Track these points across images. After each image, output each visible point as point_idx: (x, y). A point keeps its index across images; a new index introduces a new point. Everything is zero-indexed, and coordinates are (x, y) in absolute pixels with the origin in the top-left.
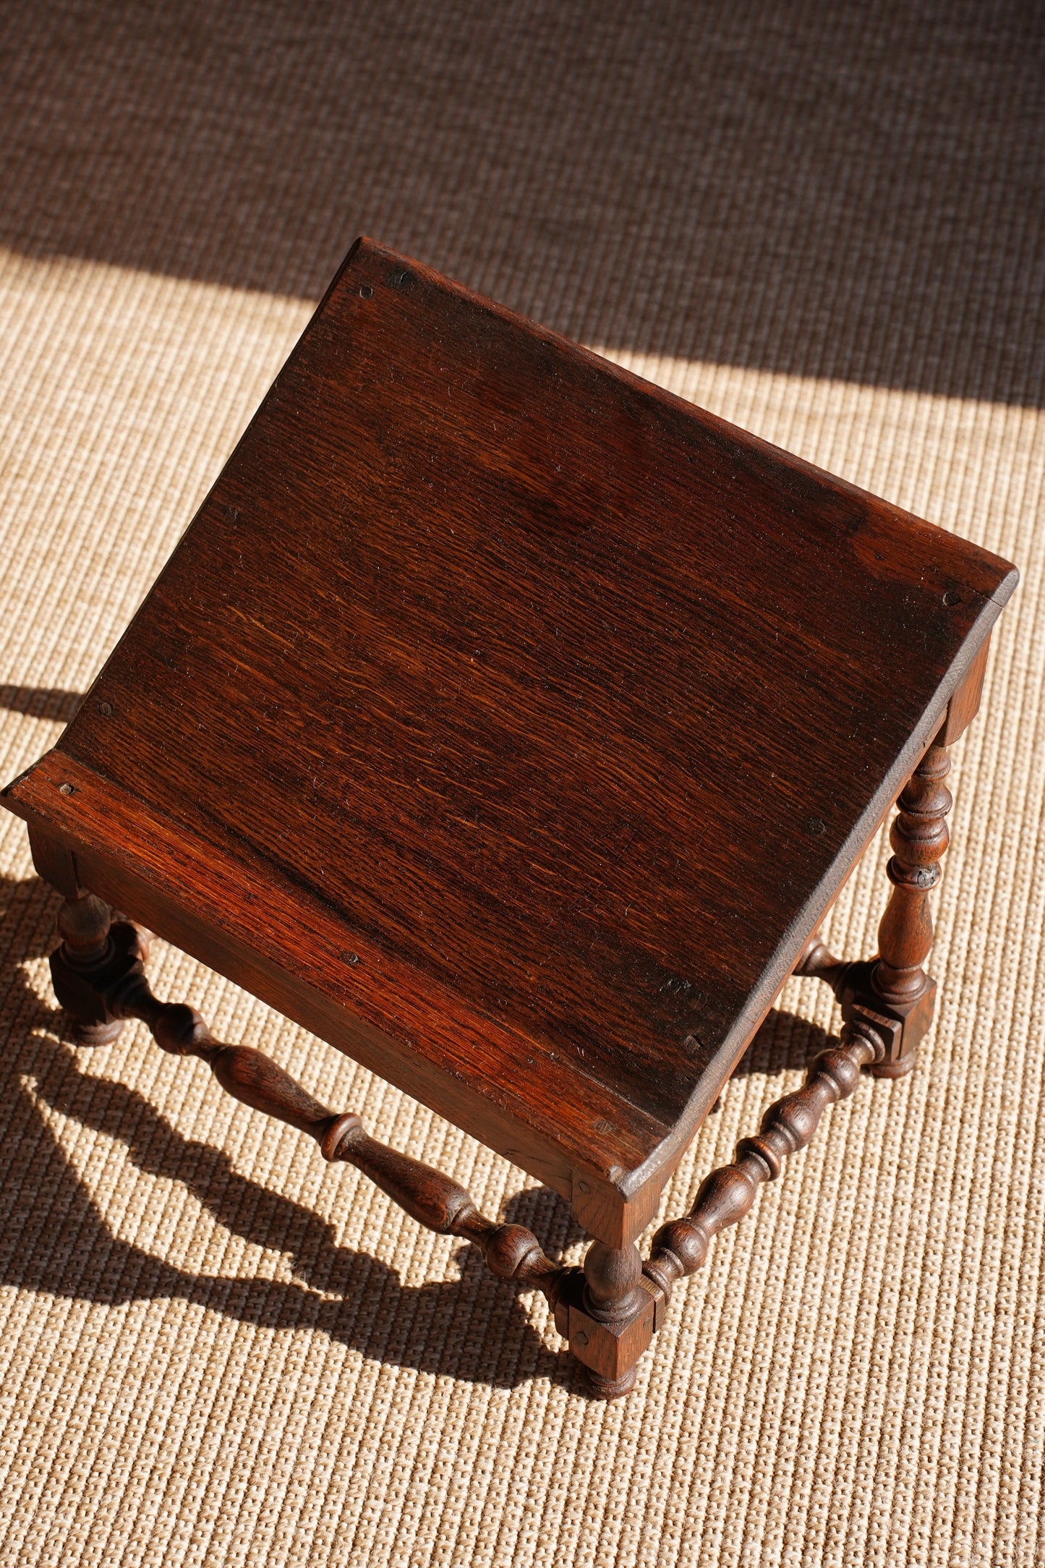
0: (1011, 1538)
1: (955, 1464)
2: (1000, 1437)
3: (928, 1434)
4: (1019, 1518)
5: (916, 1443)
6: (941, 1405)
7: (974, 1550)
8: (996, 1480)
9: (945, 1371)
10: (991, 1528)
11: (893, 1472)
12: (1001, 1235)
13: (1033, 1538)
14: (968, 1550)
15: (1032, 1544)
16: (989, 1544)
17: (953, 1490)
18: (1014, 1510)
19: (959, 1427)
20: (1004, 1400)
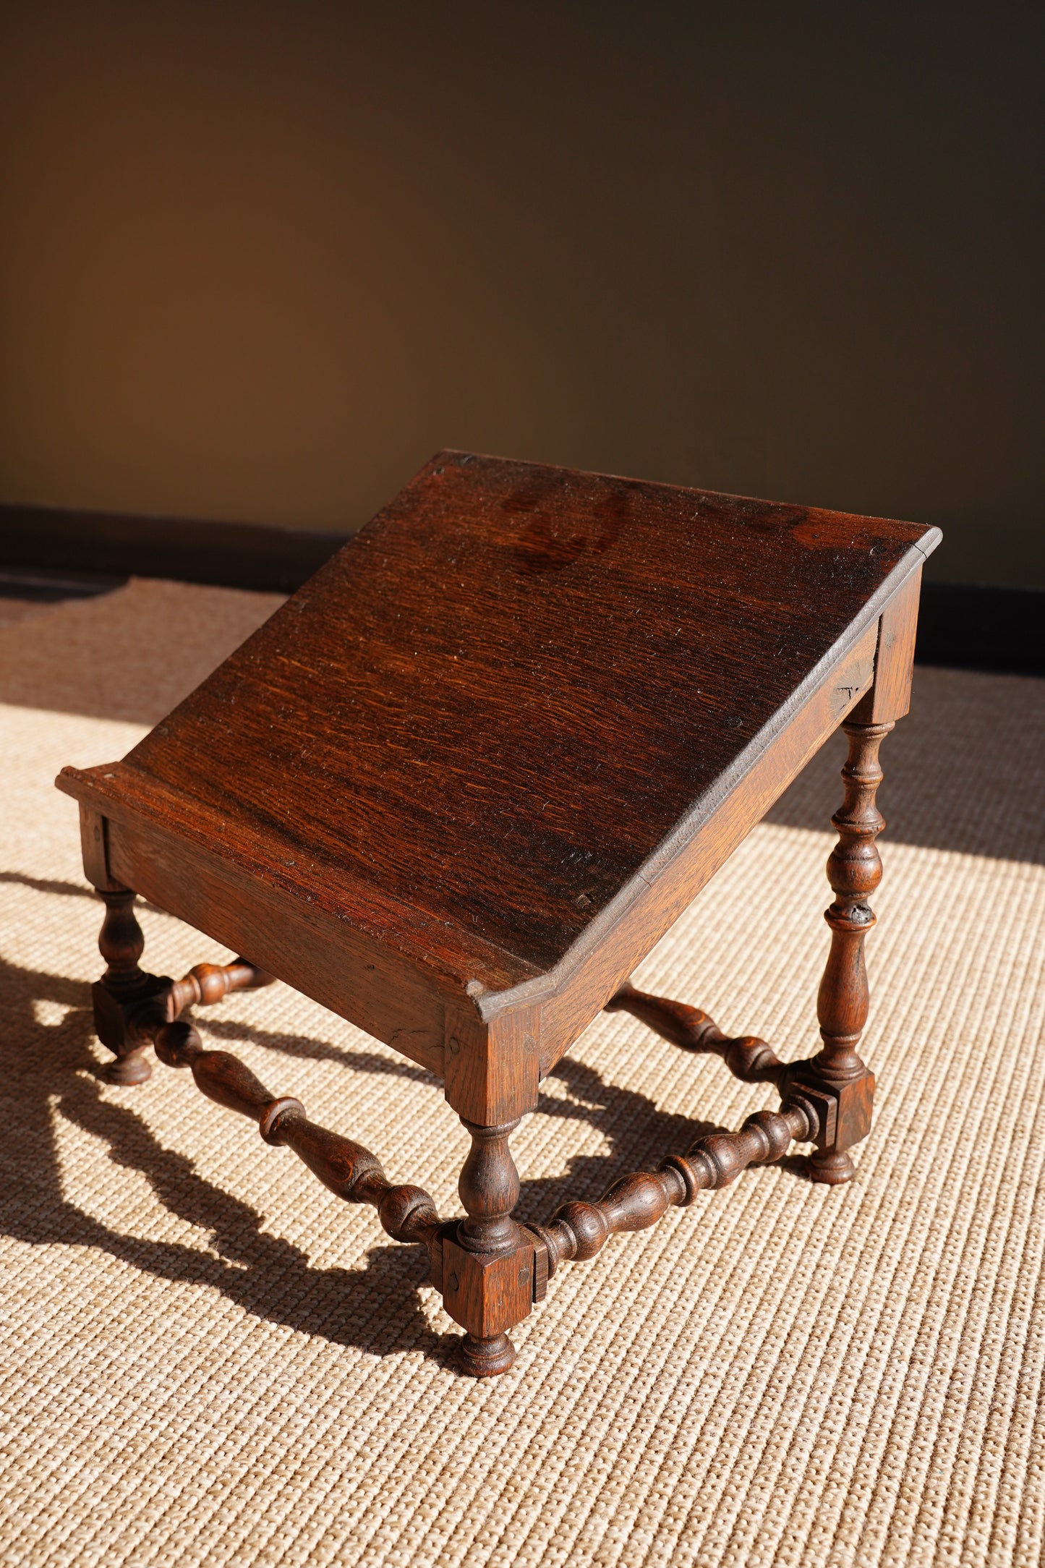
0: (903, 1557)
1: (847, 1481)
2: (902, 1465)
3: (820, 1452)
4: (913, 1540)
5: (806, 1456)
6: (839, 1428)
8: (892, 1502)
9: (849, 1401)
10: (880, 1544)
11: (774, 1477)
12: (923, 1303)
17: (840, 1504)
18: (909, 1531)
19: (856, 1450)
20: (910, 1433)
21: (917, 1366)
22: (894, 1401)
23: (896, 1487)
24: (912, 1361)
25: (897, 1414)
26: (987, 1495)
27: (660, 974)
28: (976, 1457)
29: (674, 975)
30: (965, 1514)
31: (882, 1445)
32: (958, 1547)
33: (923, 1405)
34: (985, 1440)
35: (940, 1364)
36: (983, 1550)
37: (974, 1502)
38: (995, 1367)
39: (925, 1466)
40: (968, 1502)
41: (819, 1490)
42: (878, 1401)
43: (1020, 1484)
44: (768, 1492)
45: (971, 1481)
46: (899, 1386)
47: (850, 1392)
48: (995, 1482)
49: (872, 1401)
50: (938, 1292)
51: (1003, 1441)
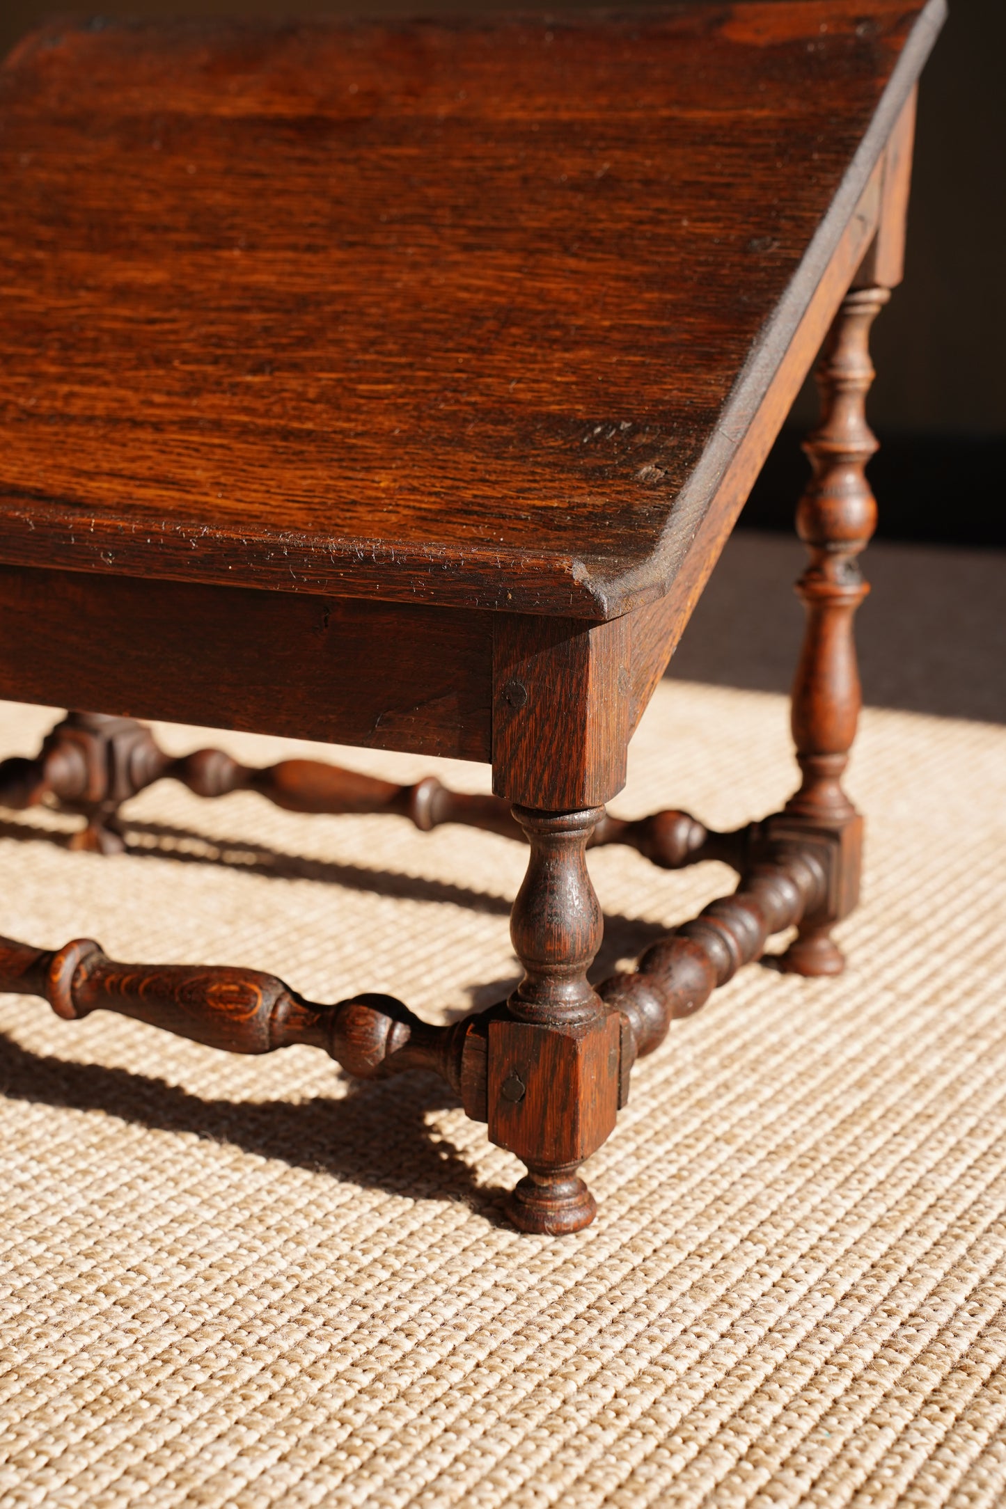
21: (851, 1303)
22: (792, 1342)
25: (788, 1358)
26: (896, 1471)
28: (899, 1423)
30: (847, 1491)
31: (745, 1393)
33: (838, 1350)
34: (926, 1403)
35: (892, 1304)
37: (870, 1477)
38: (984, 1318)
39: (804, 1426)
40: (859, 1477)
41: (609, 1437)
43: (963, 1462)
44: (520, 1432)
45: (877, 1451)
46: (809, 1325)
47: (724, 1325)
48: (920, 1456)
49: (753, 1339)
50: (931, 1221)
51: (959, 1408)
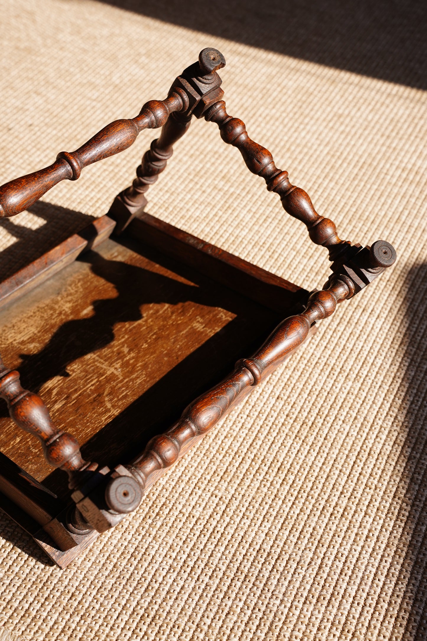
0: (245, 488)
1: (233, 454)
2: (258, 447)
3: (227, 440)
4: (252, 481)
5: (220, 442)
6: (237, 429)
7: (226, 489)
8: (248, 464)
9: (245, 417)
10: (238, 482)
11: (204, 452)
12: (292, 369)
13: (255, 490)
14: (224, 488)
15: (254, 492)
16: (234, 489)
17: (227, 464)
18: (251, 476)
19: (241, 439)
20: (265, 433)
21: (280, 400)
22: (264, 417)
23: (252, 457)
24: (278, 398)
25: (264, 423)
26: (288, 462)
27: (225, 171)
28: (289, 445)
29: (232, 171)
30: (276, 470)
31: (253, 437)
32: (268, 484)
33: (276, 419)
34: (296, 436)
35: (289, 400)
36: (278, 486)
37: (282, 464)
38: (312, 402)
39: (267, 448)
40: (279, 464)
41: (221, 457)
42: (257, 417)
43: (303, 457)
44: (200, 458)
45: (284, 455)
46: (269, 410)
47: (247, 412)
48: (293, 456)
49: (255, 417)
50: (300, 364)
51: (303, 438)
